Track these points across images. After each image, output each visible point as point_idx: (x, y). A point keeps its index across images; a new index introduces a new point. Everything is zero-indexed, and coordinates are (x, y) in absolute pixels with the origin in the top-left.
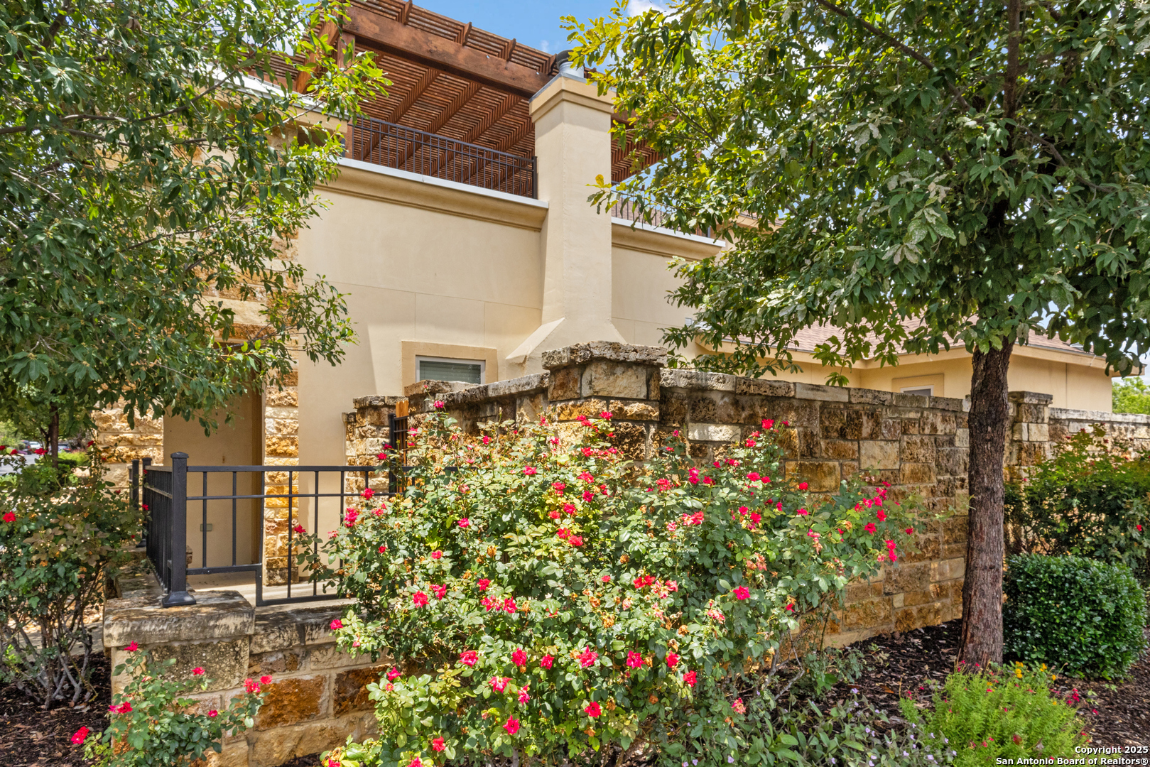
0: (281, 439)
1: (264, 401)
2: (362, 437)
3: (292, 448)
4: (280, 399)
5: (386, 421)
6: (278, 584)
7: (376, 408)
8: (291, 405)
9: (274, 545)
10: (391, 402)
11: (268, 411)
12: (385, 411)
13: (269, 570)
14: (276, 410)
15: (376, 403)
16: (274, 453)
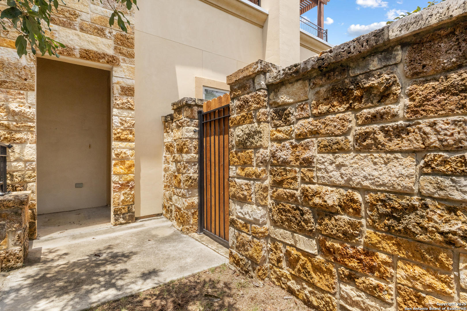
0: (123, 130)
1: (112, 105)
2: (178, 127)
3: (130, 136)
4: (123, 104)
5: (196, 115)
6: (121, 224)
7: (190, 106)
8: (130, 108)
9: (119, 199)
10: (200, 103)
11: (115, 111)
12: (196, 109)
13: (115, 215)
14: (120, 111)
15: (190, 102)
16: (119, 139)
